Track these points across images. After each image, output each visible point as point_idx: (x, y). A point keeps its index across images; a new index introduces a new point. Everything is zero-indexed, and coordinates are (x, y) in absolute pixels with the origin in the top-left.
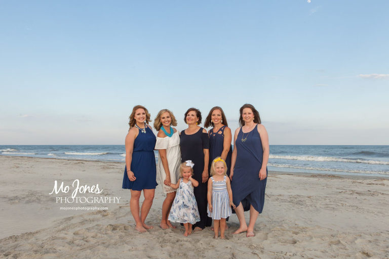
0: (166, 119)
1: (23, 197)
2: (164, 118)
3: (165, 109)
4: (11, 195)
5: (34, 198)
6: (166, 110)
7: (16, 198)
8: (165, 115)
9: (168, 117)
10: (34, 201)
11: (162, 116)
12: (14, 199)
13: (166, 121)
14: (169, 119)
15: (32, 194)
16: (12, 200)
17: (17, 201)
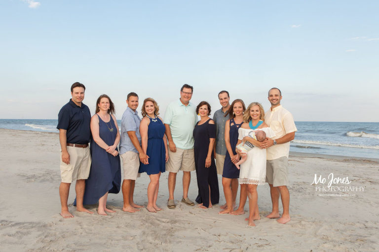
0: (255, 113)
1: (40, 176)
2: (253, 111)
3: (256, 102)
4: (30, 174)
5: (48, 177)
6: (257, 104)
7: (34, 176)
8: (255, 108)
9: (257, 111)
10: (48, 180)
11: (252, 109)
12: (32, 178)
13: (255, 114)
14: (258, 113)
15: (49, 173)
16: (29, 178)
17: (33, 180)
